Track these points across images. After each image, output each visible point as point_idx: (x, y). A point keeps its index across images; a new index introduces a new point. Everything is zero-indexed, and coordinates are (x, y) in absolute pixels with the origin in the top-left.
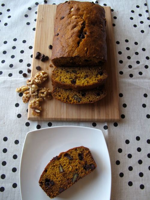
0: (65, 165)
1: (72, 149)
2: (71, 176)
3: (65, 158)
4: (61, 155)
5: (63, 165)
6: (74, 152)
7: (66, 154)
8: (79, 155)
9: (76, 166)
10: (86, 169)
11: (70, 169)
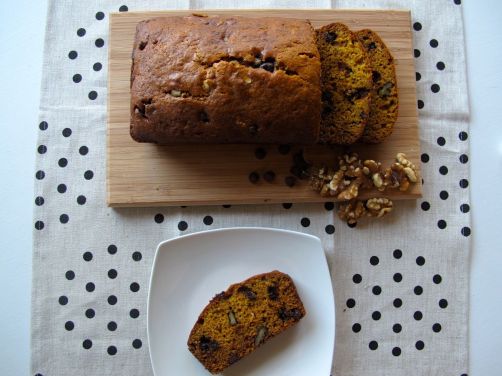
0: (240, 310)
1: (254, 278)
2: (252, 333)
3: (241, 296)
4: (232, 289)
5: (235, 311)
6: (260, 284)
7: (243, 288)
8: (270, 289)
9: (264, 312)
10: (283, 319)
11: (251, 319)
